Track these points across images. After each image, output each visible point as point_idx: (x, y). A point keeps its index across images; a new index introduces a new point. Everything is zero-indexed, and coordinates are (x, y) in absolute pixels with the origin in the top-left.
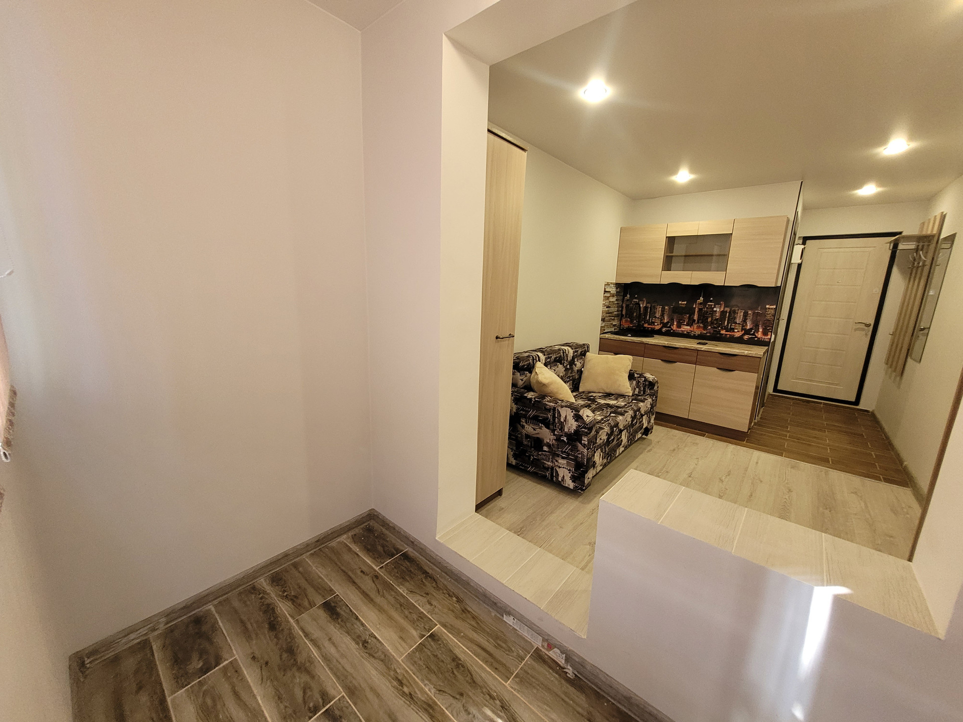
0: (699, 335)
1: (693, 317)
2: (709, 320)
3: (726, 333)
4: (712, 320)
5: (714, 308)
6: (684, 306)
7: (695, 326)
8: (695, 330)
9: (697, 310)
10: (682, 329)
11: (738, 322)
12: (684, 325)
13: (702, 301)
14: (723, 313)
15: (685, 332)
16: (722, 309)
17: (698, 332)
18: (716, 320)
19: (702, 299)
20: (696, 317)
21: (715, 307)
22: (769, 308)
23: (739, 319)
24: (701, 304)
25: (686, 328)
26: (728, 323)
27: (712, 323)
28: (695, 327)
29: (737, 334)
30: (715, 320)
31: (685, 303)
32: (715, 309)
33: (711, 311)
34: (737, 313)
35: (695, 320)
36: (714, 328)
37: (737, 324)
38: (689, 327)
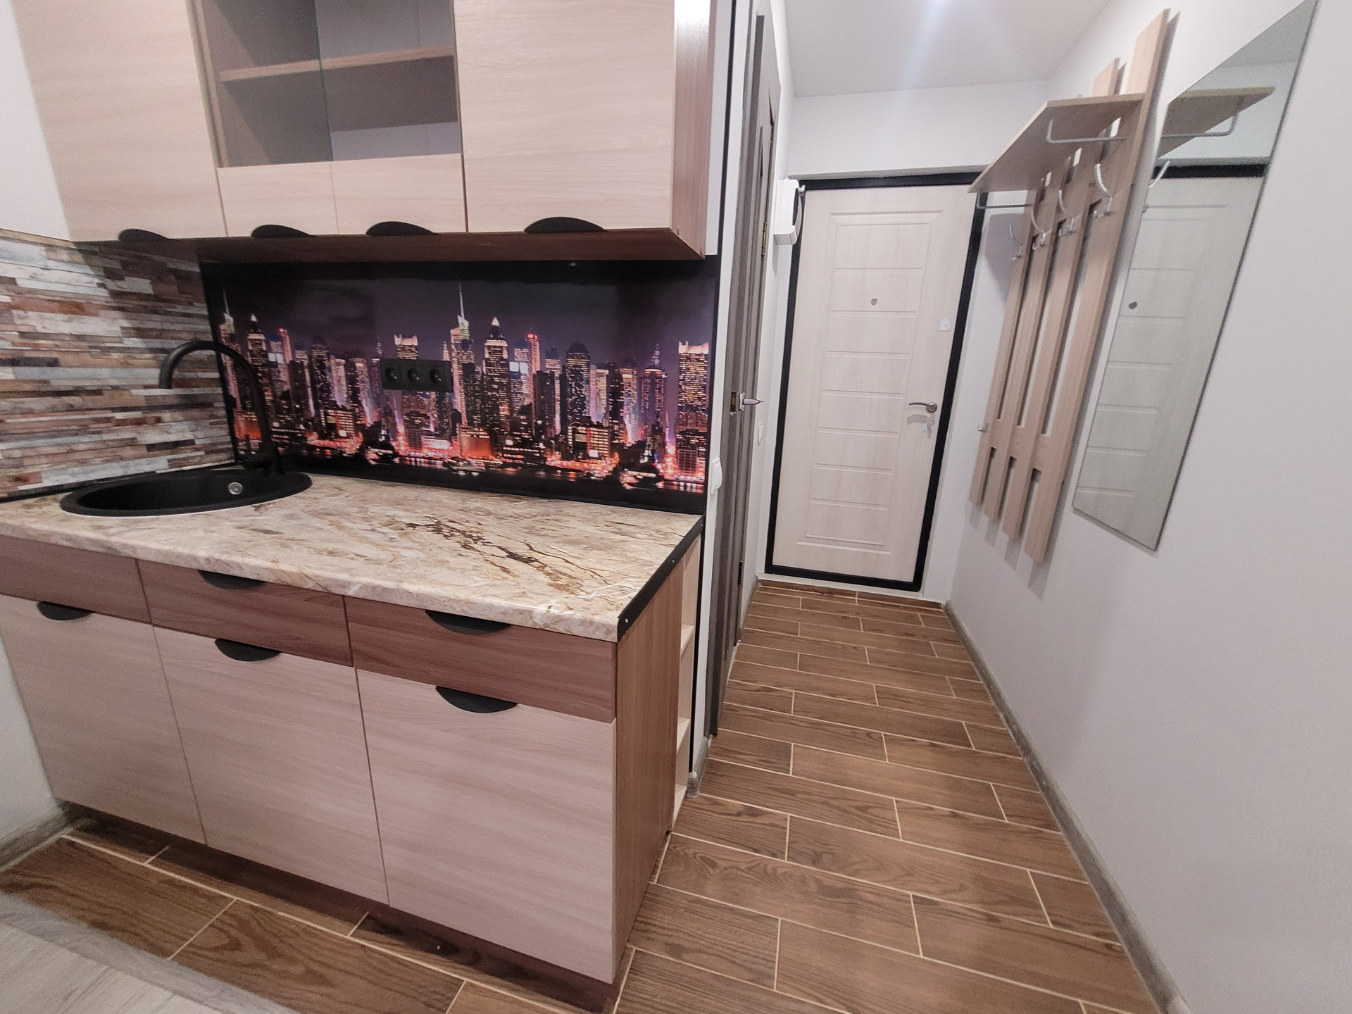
0: (481, 473)
1: (451, 403)
2: (504, 411)
3: (566, 464)
4: (511, 410)
5: (507, 361)
6: (412, 356)
7: (464, 437)
8: (467, 456)
9: (456, 372)
10: (425, 452)
11: (594, 420)
12: (429, 433)
13: (466, 335)
14: (542, 379)
15: (439, 465)
16: (537, 367)
17: (476, 464)
18: (526, 410)
19: (463, 322)
20: (459, 402)
21: (512, 357)
22: (689, 358)
23: (597, 406)
24: (464, 344)
25: (436, 448)
26: (564, 423)
27: (515, 425)
28: (465, 443)
29: (601, 468)
30: (520, 413)
31: (414, 342)
32: (513, 367)
33: (502, 376)
34: (588, 382)
35: (457, 417)
36: (524, 444)
37: (592, 425)
38: (444, 444)
